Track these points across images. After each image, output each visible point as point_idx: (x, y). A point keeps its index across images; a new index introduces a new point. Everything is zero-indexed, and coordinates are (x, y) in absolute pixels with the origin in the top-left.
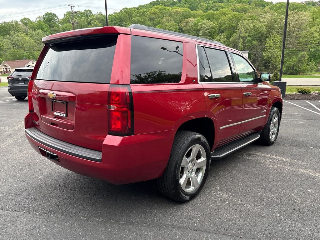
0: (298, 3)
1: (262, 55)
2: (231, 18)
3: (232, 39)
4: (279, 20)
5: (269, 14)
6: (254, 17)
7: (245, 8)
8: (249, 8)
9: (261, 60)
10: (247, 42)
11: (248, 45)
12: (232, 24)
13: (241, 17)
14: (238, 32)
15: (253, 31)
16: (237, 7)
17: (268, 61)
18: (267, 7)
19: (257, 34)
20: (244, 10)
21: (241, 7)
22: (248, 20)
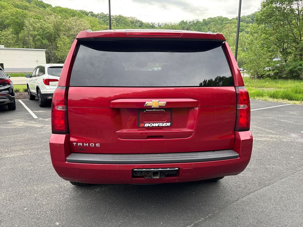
0: (75, 10)
1: (55, 54)
2: (15, 13)
3: (20, 36)
4: (64, 23)
5: (53, 16)
6: (39, 16)
7: (26, 6)
8: (30, 7)
9: (54, 59)
10: (37, 40)
11: (38, 43)
12: (16, 20)
13: (26, 14)
14: (26, 29)
15: (41, 31)
16: (17, 3)
17: (61, 61)
18: (47, 8)
19: (45, 34)
20: (24, 8)
21: (21, 4)
22: (34, 19)
